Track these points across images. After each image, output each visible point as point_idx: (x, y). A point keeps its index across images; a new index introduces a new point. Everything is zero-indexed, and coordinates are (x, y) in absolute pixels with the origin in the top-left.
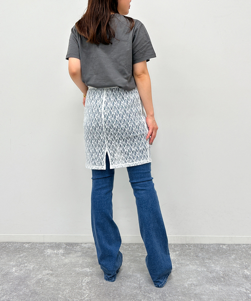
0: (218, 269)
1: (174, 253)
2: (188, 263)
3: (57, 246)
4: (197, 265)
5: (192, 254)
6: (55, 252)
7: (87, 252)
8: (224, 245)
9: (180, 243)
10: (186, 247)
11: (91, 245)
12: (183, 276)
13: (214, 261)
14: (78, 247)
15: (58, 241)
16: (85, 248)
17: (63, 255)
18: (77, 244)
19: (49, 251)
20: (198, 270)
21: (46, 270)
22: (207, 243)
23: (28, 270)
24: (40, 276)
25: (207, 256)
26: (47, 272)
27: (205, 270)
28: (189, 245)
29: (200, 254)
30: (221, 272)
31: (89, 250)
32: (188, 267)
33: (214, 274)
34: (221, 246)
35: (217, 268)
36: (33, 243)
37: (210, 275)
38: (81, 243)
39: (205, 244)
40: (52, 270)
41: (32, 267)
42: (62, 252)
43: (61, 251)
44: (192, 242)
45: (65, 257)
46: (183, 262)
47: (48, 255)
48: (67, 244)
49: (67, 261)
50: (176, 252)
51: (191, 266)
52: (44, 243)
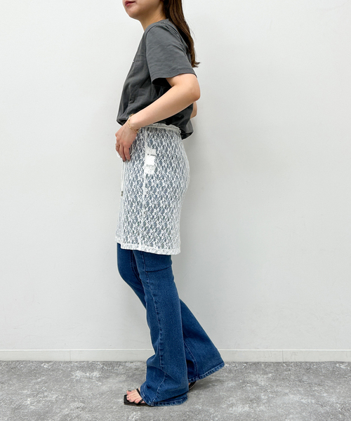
0: (333, 399)
1: (265, 377)
2: (287, 391)
3: (89, 366)
4: (301, 394)
5: (293, 377)
6: (88, 374)
7: (134, 374)
8: (342, 363)
9: (274, 360)
10: (283, 366)
11: (139, 364)
12: (279, 411)
13: (327, 388)
14: (121, 367)
15: (91, 359)
16: (131, 368)
17: (99, 379)
18: (119, 363)
19: (78, 374)
20: (302, 403)
21: (75, 401)
22: (316, 360)
23: (49, 401)
24: (66, 411)
25: (316, 381)
26: (76, 404)
27: (313, 401)
28: (288, 364)
29: (305, 378)
30: (339, 406)
31: (137, 372)
32: (287, 397)
33: (328, 408)
34: (337, 365)
35: (331, 400)
36: (55, 363)
37: (322, 410)
38: (125, 362)
39: (313, 363)
40: (83, 402)
41: (54, 397)
42: (98, 376)
43: (96, 374)
44: (293, 360)
45: (102, 382)
46: (279, 389)
47: (77, 380)
48: (105, 363)
49: (104, 388)
50: (267, 374)
51: (292, 396)
52: (71, 362)
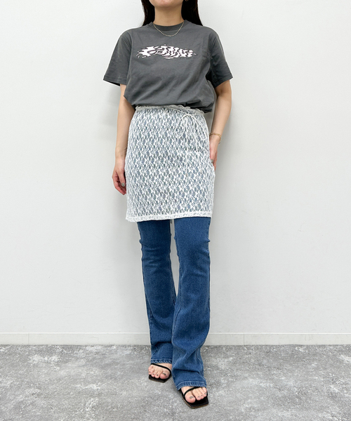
0: (291, 383)
1: (226, 360)
2: (247, 375)
3: (48, 350)
4: (260, 378)
5: (252, 361)
6: (46, 359)
7: (94, 359)
8: (301, 346)
9: (235, 344)
10: (244, 350)
11: (100, 347)
12: (238, 395)
13: (285, 371)
14: (81, 351)
15: (50, 342)
16: (91, 352)
17: (58, 364)
18: (79, 347)
19: (36, 358)
20: (261, 386)
21: (30, 387)
22: (276, 343)
23: (3, 387)
24: (20, 398)
25: (275, 364)
26: (32, 390)
27: (272, 385)
28: (249, 347)
29: (265, 361)
30: (296, 389)
31: (98, 356)
32: (246, 382)
33: (285, 392)
34: (296, 348)
35: (289, 383)
36: (13, 346)
37: (279, 394)
38: (86, 346)
39: (272, 346)
40: (39, 388)
41: (9, 383)
42: (56, 360)
43: (55, 358)
44: (253, 343)
45: (60, 367)
46: (239, 373)
47: (34, 365)
48: (65, 347)
49: (63, 373)
50: (228, 357)
51: (251, 380)
52: (29, 346)
